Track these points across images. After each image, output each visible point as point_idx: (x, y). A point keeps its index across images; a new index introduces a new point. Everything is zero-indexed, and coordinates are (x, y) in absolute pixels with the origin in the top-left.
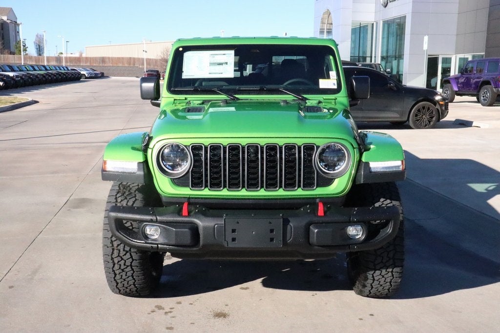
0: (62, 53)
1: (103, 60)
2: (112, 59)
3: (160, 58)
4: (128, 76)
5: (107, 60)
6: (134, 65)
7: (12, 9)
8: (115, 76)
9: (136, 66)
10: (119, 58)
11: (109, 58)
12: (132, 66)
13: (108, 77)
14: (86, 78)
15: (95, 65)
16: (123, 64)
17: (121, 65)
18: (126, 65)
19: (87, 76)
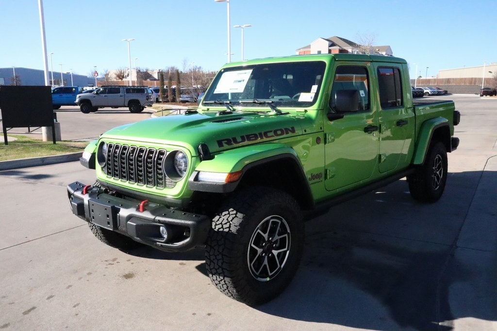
0: (421, 77)
1: (448, 80)
2: (455, 80)
3: (493, 77)
4: (468, 93)
5: (451, 81)
6: (475, 84)
7: (389, 46)
8: (456, 93)
9: (476, 85)
10: (461, 79)
11: (453, 79)
12: (473, 84)
13: (450, 94)
14: (429, 95)
15: (441, 85)
16: (465, 83)
17: (463, 84)
18: (468, 84)
19: (430, 93)
